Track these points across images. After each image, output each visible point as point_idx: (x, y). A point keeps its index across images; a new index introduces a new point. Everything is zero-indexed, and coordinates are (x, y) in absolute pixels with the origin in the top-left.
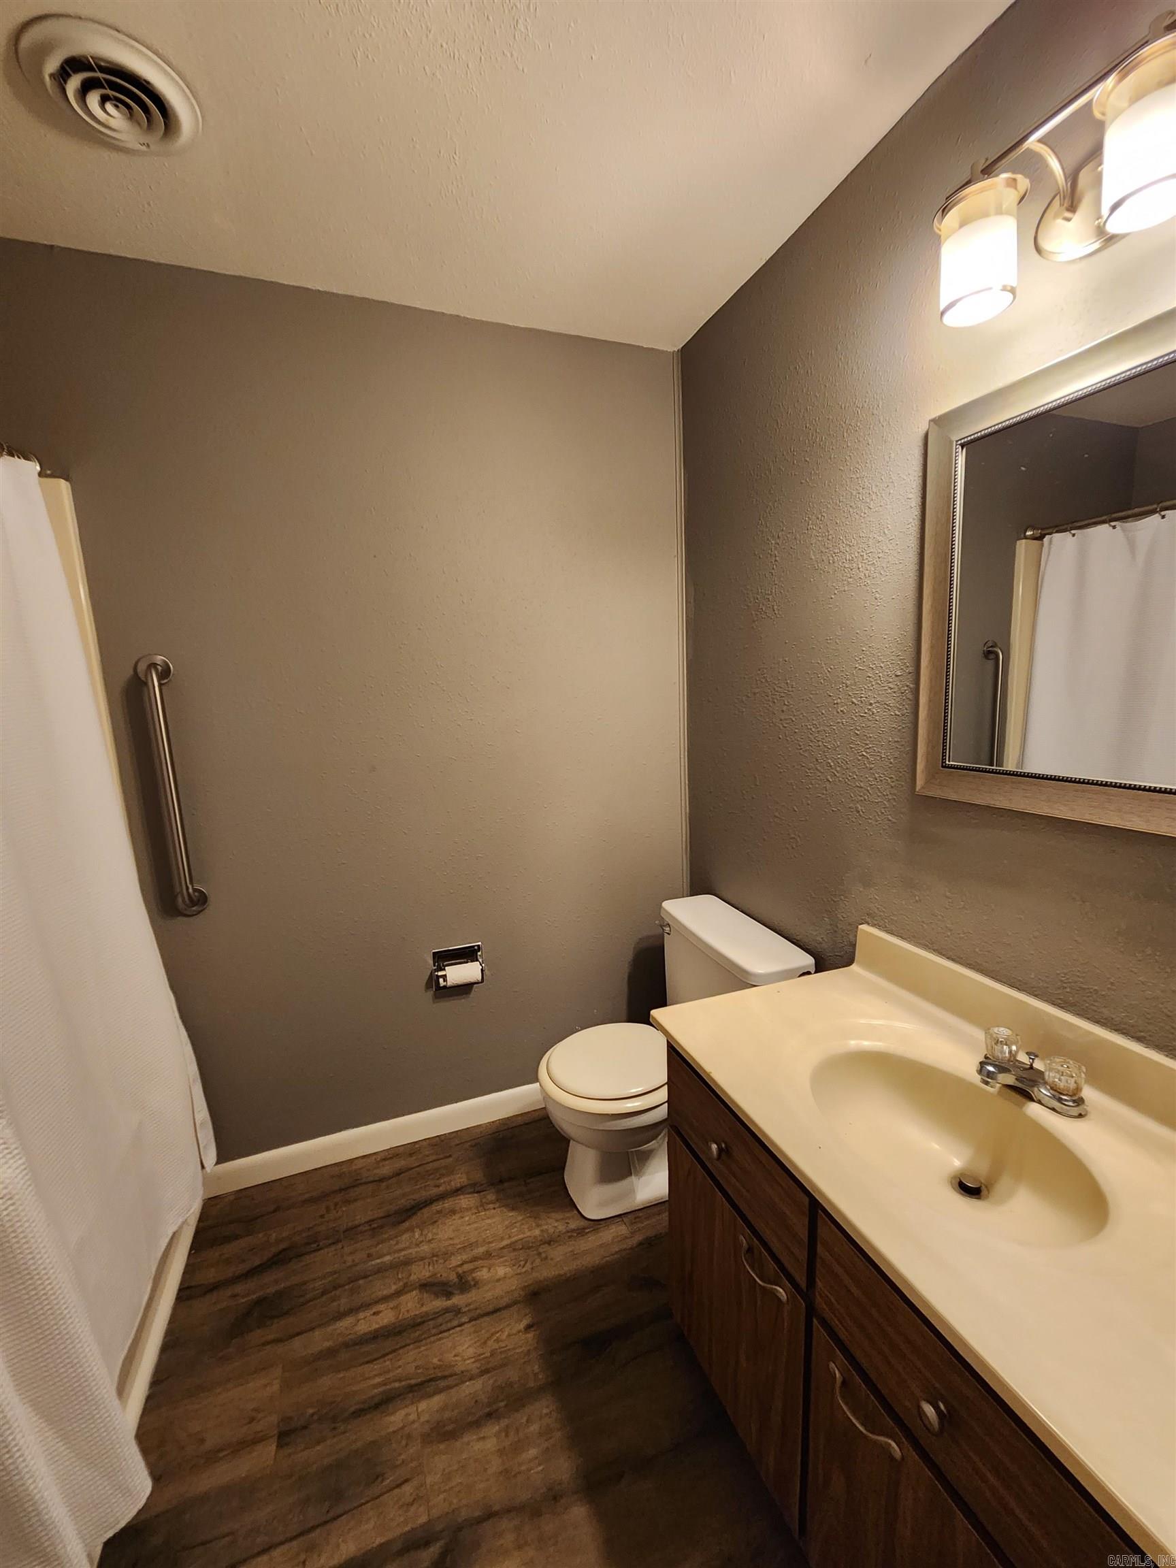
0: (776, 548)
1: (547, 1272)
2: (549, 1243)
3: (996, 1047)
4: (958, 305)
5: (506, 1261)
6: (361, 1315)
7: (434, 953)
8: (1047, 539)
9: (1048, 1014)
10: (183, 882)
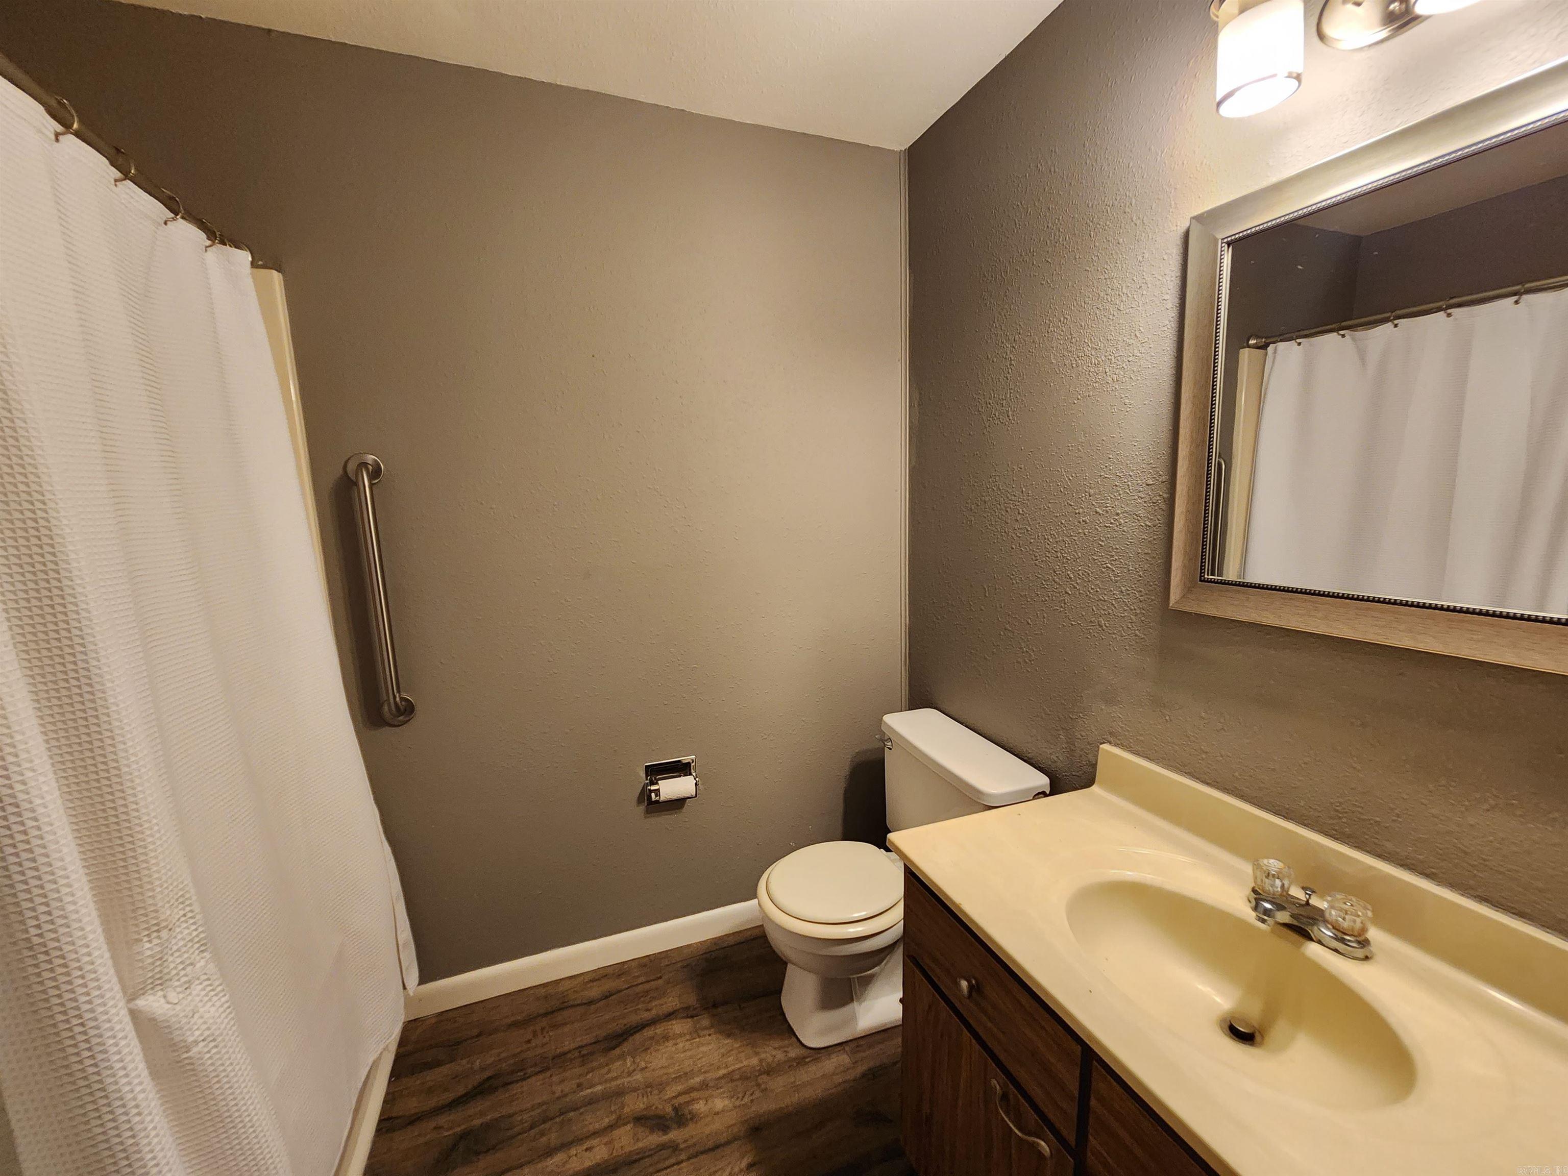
0: (1011, 352)
1: (768, 1106)
2: (768, 1073)
3: (1267, 880)
4: (1237, 94)
5: (724, 1093)
6: (573, 1151)
7: (646, 766)
8: (1271, 348)
9: (1322, 846)
10: (390, 691)
